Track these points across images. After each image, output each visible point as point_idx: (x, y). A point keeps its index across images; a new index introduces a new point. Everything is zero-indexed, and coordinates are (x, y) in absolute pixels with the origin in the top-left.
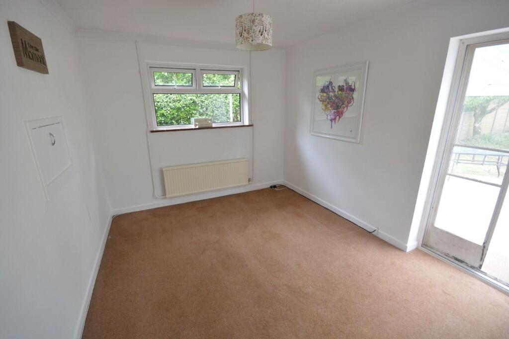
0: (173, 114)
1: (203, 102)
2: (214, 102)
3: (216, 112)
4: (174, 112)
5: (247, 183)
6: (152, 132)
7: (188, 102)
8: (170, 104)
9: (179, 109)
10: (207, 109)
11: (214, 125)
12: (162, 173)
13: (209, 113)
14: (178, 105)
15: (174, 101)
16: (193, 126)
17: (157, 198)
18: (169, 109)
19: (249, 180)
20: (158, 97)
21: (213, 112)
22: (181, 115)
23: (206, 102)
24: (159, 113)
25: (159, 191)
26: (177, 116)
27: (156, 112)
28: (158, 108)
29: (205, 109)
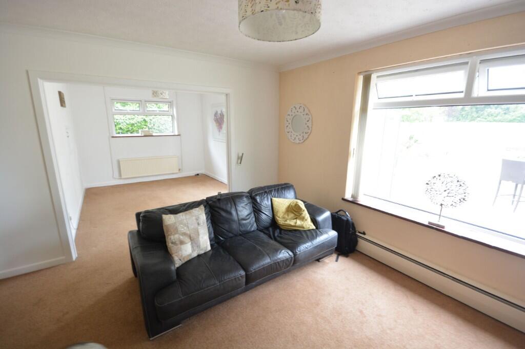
0: (128, 128)
1: (151, 120)
2: (160, 120)
3: (161, 127)
4: (129, 126)
5: (178, 171)
6: (113, 137)
7: (139, 120)
8: (126, 121)
9: (133, 125)
10: (154, 125)
11: (154, 134)
12: (119, 162)
13: (156, 128)
14: (132, 122)
15: (130, 119)
16: (140, 135)
17: (115, 178)
18: (125, 124)
19: (179, 170)
20: (116, 117)
21: (159, 127)
22: (135, 129)
23: (154, 120)
24: (118, 127)
25: (116, 174)
26: (132, 129)
27: (116, 126)
28: (117, 123)
29: (152, 125)
